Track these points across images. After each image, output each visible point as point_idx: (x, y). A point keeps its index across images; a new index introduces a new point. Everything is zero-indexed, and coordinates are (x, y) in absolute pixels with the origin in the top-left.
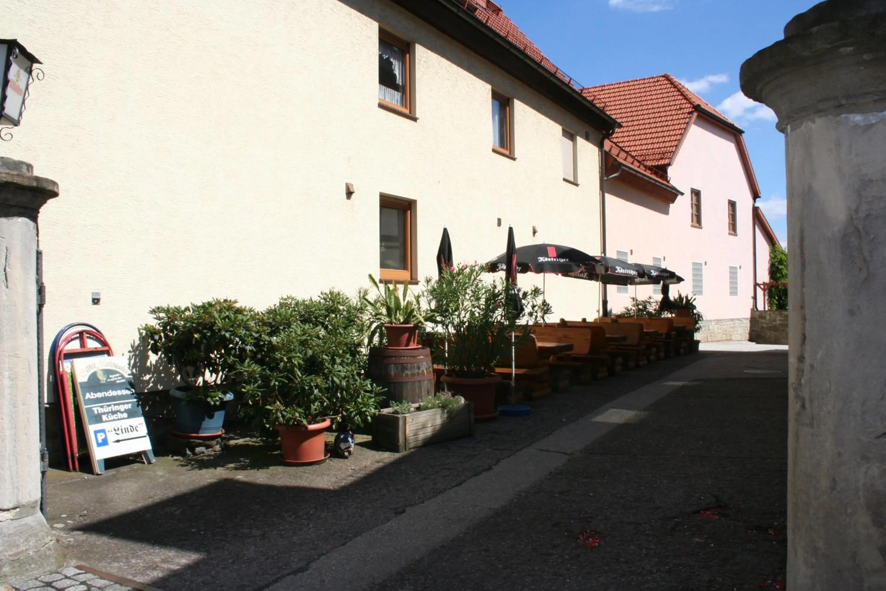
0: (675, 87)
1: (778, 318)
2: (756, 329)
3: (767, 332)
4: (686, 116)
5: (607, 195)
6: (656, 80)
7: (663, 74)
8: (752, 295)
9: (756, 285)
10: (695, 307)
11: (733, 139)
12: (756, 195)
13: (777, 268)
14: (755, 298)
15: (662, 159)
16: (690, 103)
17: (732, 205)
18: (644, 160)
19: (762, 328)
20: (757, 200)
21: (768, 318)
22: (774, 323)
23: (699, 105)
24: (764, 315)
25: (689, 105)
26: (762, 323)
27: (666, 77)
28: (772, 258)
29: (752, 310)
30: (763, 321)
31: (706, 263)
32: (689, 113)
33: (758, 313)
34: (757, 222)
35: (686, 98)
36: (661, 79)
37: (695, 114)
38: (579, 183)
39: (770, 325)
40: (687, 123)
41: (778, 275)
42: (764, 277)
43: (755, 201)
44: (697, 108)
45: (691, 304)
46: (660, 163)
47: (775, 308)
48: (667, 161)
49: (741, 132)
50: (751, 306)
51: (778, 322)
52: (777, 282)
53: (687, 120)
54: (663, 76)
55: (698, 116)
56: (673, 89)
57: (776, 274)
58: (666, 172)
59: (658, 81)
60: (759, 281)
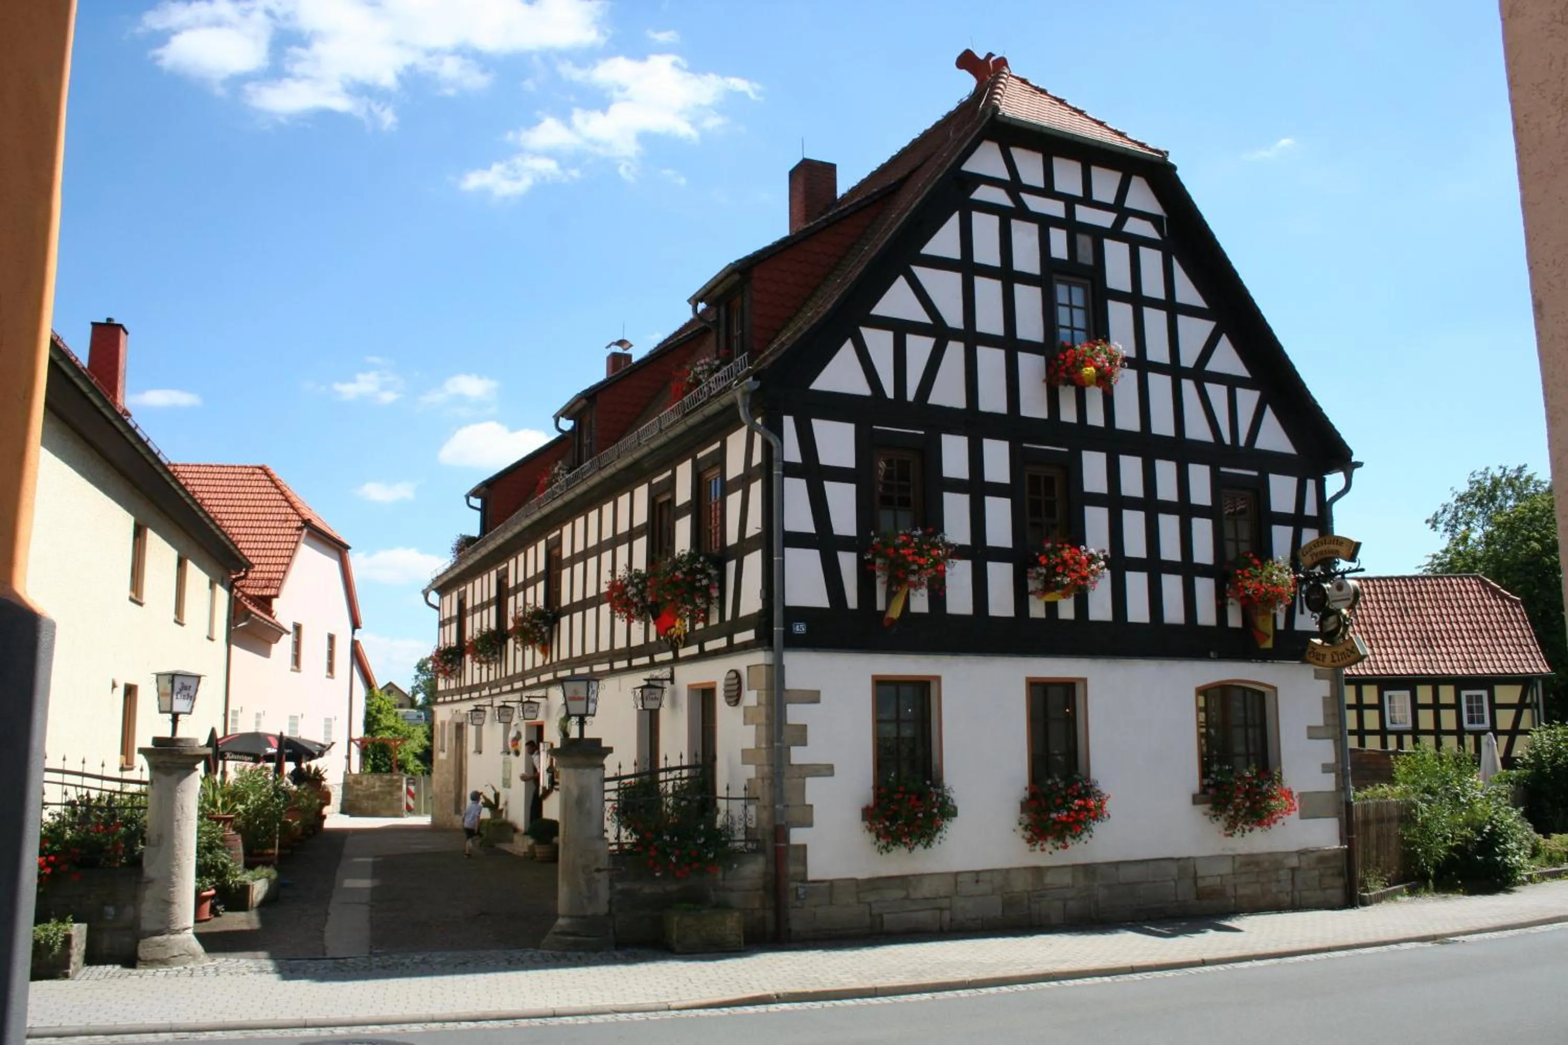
0: (277, 487)
1: (378, 784)
2: (349, 797)
3: (364, 801)
4: (294, 531)
5: (233, 647)
6: (250, 471)
7: (260, 464)
8: (346, 753)
9: (351, 740)
10: (323, 779)
11: (337, 555)
12: (356, 625)
13: (375, 717)
14: (348, 757)
15: (267, 587)
16: (298, 514)
17: (331, 638)
18: (243, 586)
19: (358, 796)
20: (357, 631)
21: (365, 783)
22: (372, 790)
23: (309, 520)
24: (360, 779)
25: (297, 518)
26: (357, 790)
27: (265, 470)
28: (368, 705)
29: (345, 773)
30: (359, 787)
31: (302, 716)
32: (299, 529)
33: (352, 777)
34: (355, 660)
35: (292, 506)
36: (258, 471)
37: (305, 531)
38: (215, 637)
39: (368, 793)
40: (297, 542)
41: (376, 727)
42: (359, 731)
43: (353, 633)
44: (307, 523)
45: (321, 776)
46: (264, 593)
47: (369, 770)
48: (273, 592)
49: (347, 547)
50: (343, 768)
51: (377, 789)
52: (373, 736)
53: (296, 538)
54: (260, 468)
55: (309, 534)
56: (273, 490)
57: (372, 726)
58: (270, 604)
59: (253, 474)
60: (354, 736)
